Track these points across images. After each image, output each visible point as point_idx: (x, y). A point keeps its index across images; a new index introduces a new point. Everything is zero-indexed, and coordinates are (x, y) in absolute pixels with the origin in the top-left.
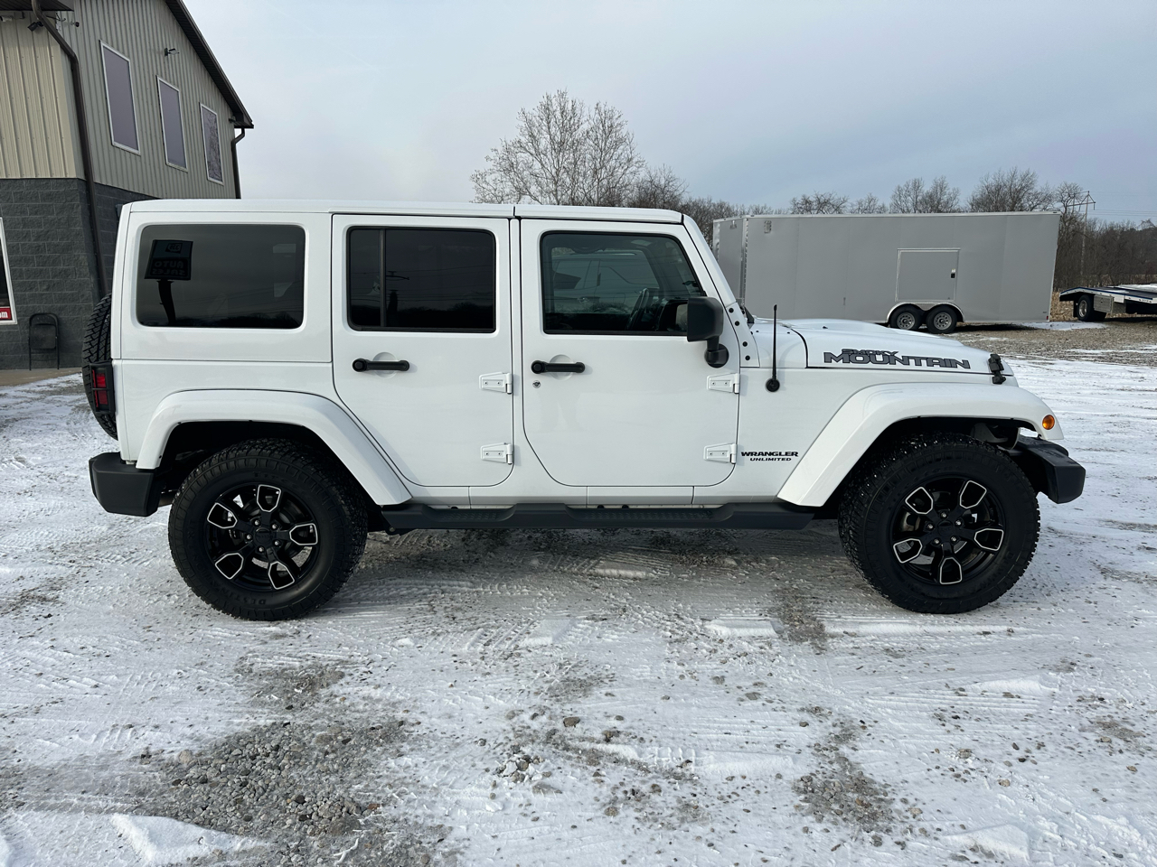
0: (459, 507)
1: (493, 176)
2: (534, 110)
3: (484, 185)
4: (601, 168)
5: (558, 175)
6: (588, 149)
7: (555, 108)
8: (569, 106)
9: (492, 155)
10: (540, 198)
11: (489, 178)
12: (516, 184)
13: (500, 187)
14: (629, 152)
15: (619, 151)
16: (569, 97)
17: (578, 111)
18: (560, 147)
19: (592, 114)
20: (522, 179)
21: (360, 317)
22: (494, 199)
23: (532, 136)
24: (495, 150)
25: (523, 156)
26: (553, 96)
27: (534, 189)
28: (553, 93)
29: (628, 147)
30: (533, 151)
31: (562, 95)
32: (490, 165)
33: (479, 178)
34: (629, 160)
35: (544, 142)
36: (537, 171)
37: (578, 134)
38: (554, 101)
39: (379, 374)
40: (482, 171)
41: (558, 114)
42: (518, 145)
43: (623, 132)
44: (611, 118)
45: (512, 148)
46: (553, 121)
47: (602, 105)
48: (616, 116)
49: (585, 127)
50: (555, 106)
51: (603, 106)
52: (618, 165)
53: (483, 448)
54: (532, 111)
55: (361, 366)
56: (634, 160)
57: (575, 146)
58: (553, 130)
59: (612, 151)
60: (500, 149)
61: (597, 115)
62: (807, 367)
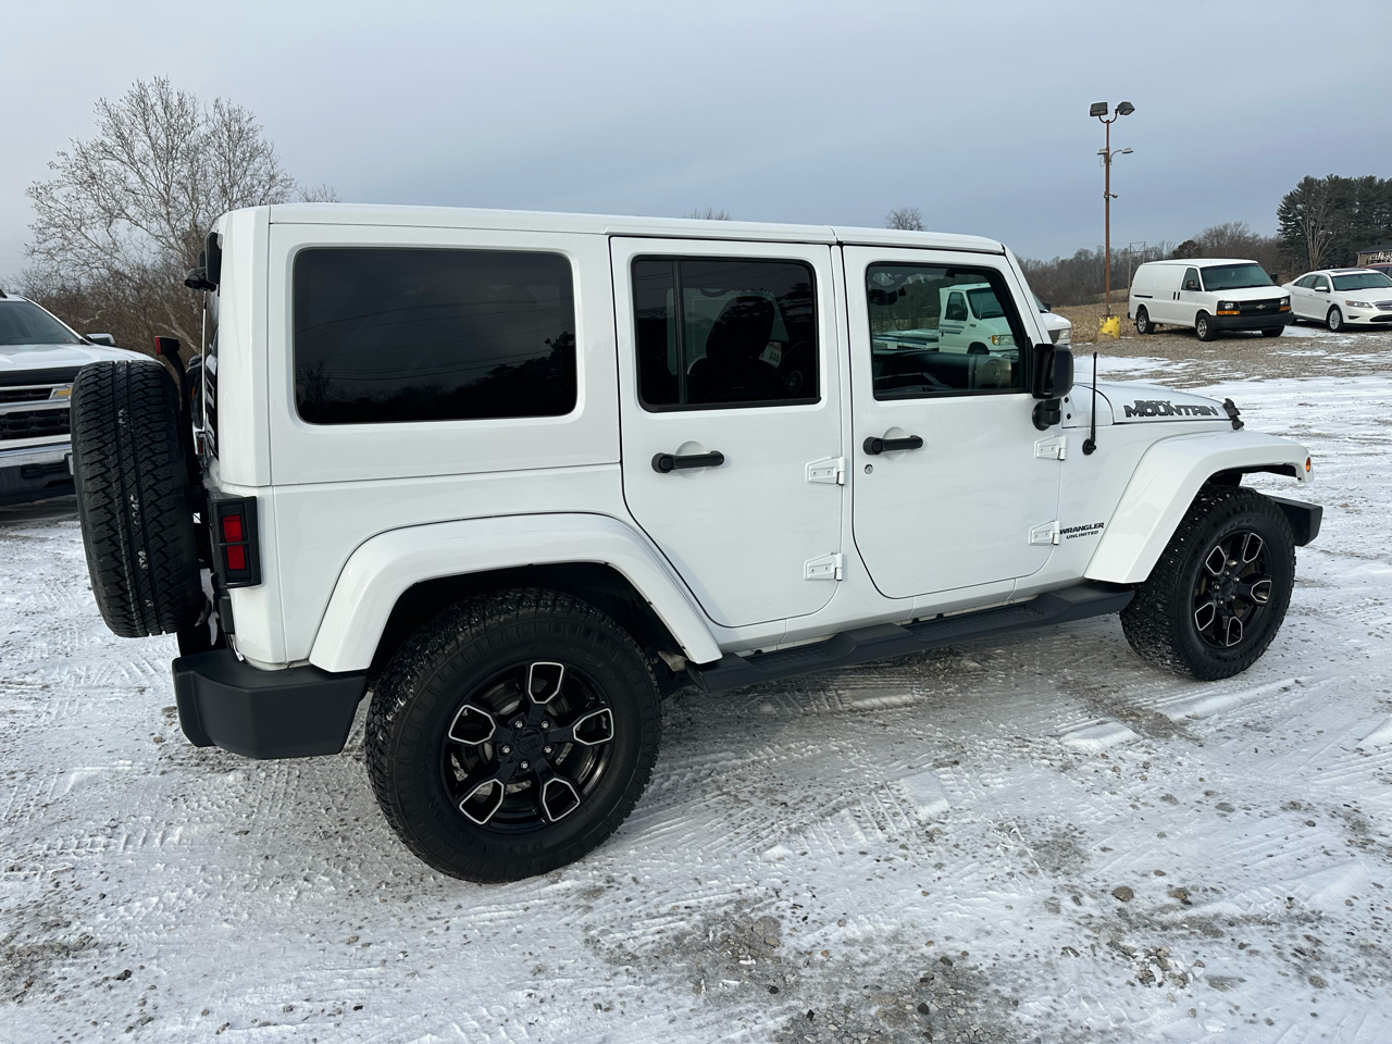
0: (765, 650)
1: (64, 191)
2: (120, 100)
3: (51, 203)
4: (232, 186)
5: (167, 193)
6: (211, 160)
7: (154, 101)
8: (175, 101)
9: (59, 161)
10: (144, 223)
11: (56, 193)
12: (103, 203)
13: (75, 206)
14: (269, 166)
15: (256, 165)
16: (174, 87)
17: (188, 106)
18: (167, 155)
19: (211, 112)
20: (113, 197)
21: (658, 390)
22: (68, 222)
23: (121, 136)
24: (64, 154)
25: (110, 164)
26: (147, 84)
27: (131, 210)
28: (148, 81)
29: (268, 160)
30: (125, 157)
31: (162, 84)
32: (57, 175)
33: (40, 193)
34: (272, 177)
35: (141, 146)
36: (136, 186)
37: (192, 139)
38: (149, 91)
39: (682, 474)
40: (45, 182)
41: (159, 109)
42: (101, 148)
43: (259, 139)
44: (237, 121)
45: (92, 152)
46: (152, 118)
47: (223, 102)
48: (246, 119)
49: (203, 130)
50: (153, 98)
51: (225, 104)
52: (255, 182)
53: (808, 564)
54: (117, 103)
55: (665, 464)
56: (279, 178)
57: (192, 154)
58: (153, 131)
59: (245, 164)
60: (72, 154)
61: (218, 116)
62: (1114, 424)
